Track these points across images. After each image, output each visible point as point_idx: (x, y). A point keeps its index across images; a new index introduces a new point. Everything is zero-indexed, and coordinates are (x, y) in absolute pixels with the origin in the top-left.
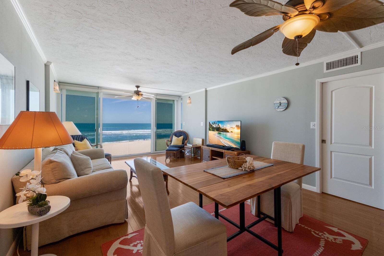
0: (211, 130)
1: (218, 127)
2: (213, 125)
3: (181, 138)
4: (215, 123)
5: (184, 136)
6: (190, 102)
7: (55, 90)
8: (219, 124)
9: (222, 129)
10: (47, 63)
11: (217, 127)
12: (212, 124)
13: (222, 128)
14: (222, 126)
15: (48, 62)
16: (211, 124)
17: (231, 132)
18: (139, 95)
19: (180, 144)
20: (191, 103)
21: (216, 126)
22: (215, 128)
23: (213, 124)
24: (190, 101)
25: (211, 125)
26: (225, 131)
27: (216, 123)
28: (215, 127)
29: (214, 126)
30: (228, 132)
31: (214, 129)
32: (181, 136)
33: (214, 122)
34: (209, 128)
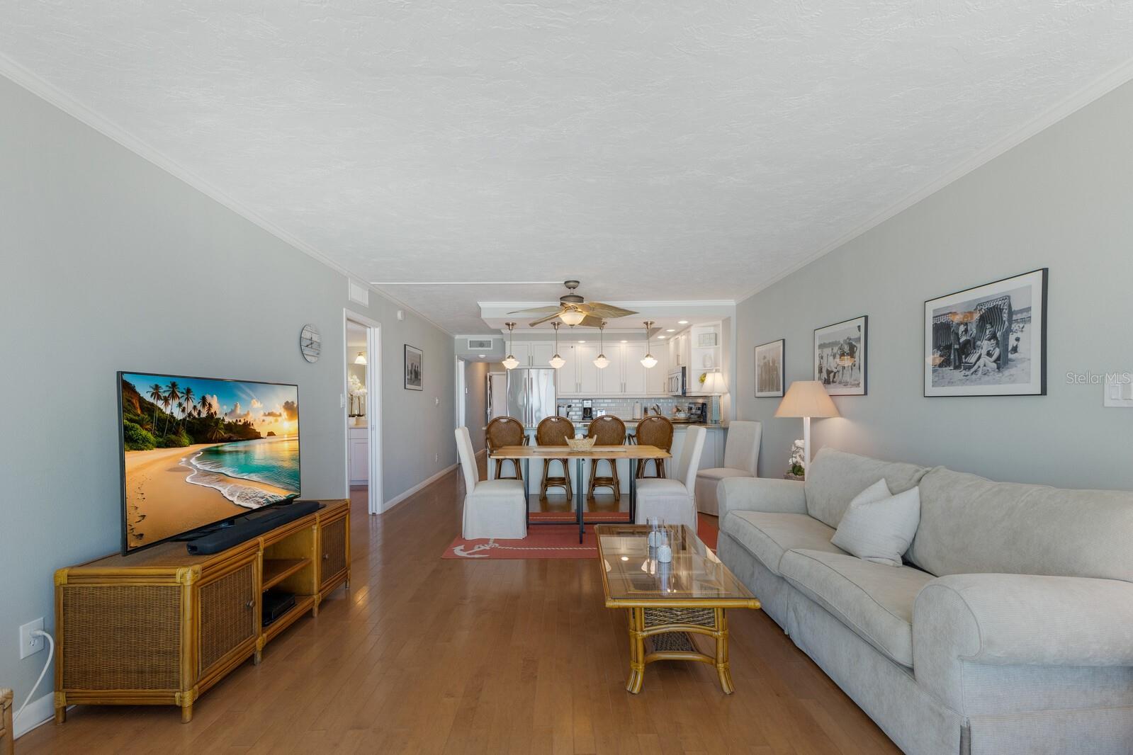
0: (145, 440)
1: (204, 415)
2: (160, 404)
4: (182, 387)
8: (209, 398)
9: (229, 427)
11: (195, 414)
12: (156, 394)
13: (227, 420)
14: (226, 409)
16: (141, 400)
17: (271, 434)
21: (189, 408)
22: (178, 423)
23: (166, 400)
25: (149, 409)
26: (245, 432)
27: (189, 391)
28: (179, 415)
29: (173, 410)
30: (257, 436)
31: (173, 433)
33: (174, 385)
34: (126, 428)
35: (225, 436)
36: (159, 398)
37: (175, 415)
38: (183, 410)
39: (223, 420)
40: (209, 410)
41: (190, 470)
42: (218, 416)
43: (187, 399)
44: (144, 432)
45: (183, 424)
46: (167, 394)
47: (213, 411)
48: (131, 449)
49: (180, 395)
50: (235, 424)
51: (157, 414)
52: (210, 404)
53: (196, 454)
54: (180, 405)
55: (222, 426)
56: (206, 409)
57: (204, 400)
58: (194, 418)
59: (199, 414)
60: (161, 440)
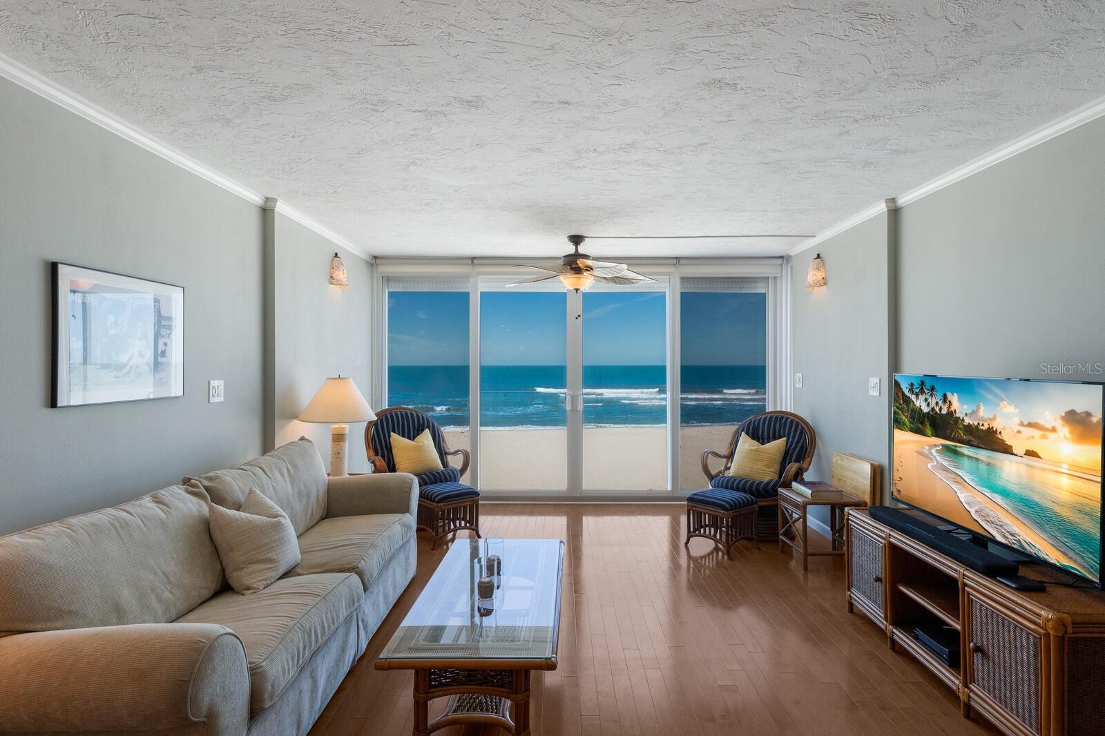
0: (904, 424)
1: (944, 411)
2: (913, 397)
3: (777, 445)
4: (928, 384)
5: (794, 438)
6: (820, 278)
7: (333, 281)
8: (949, 395)
9: (969, 429)
10: (266, 202)
11: (937, 409)
12: (911, 390)
13: (967, 421)
15: (267, 198)
16: (903, 394)
17: (1030, 453)
18: (578, 270)
19: (766, 474)
20: (825, 282)
21: (933, 404)
22: (924, 415)
23: (917, 395)
24: (820, 275)
25: (907, 401)
26: (989, 440)
27: (933, 389)
28: (925, 409)
29: (920, 403)
30: (1007, 450)
31: (922, 423)
32: (780, 437)
33: (923, 383)
34: (895, 413)
35: (965, 437)
36: (913, 393)
37: (922, 408)
38: (928, 405)
39: (963, 420)
40: (949, 407)
41: (930, 458)
42: (957, 415)
43: (932, 395)
44: (904, 418)
45: (928, 417)
46: (917, 391)
47: (952, 409)
48: (897, 428)
49: (926, 391)
50: (977, 427)
51: (911, 405)
52: (950, 402)
53: (936, 446)
54: (926, 400)
55: (961, 426)
56: (947, 405)
57: (945, 397)
58: (936, 413)
59: (940, 410)
60: (913, 426)
